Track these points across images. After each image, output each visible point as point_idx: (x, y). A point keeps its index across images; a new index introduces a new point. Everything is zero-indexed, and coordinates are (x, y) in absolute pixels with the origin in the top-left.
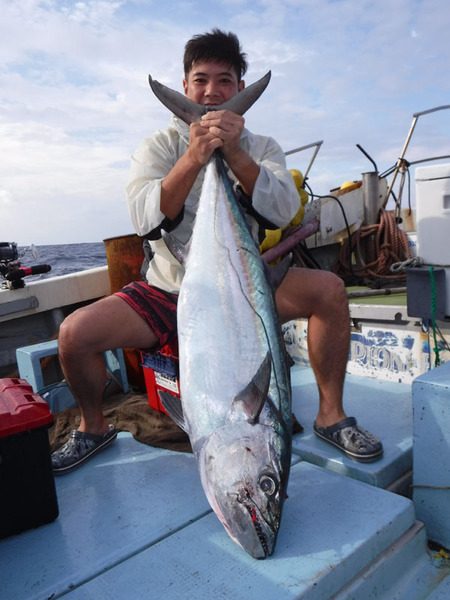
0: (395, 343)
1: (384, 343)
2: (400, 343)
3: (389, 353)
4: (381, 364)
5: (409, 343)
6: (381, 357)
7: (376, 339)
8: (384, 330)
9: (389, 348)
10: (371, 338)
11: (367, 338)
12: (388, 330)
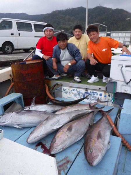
0: (97, 95)
1: (94, 94)
2: (99, 95)
3: (95, 97)
4: (93, 99)
5: (101, 95)
6: (93, 98)
7: (92, 93)
8: (94, 91)
9: (95, 96)
10: (91, 93)
11: (90, 93)
12: (96, 92)
